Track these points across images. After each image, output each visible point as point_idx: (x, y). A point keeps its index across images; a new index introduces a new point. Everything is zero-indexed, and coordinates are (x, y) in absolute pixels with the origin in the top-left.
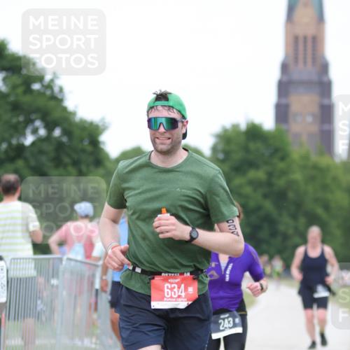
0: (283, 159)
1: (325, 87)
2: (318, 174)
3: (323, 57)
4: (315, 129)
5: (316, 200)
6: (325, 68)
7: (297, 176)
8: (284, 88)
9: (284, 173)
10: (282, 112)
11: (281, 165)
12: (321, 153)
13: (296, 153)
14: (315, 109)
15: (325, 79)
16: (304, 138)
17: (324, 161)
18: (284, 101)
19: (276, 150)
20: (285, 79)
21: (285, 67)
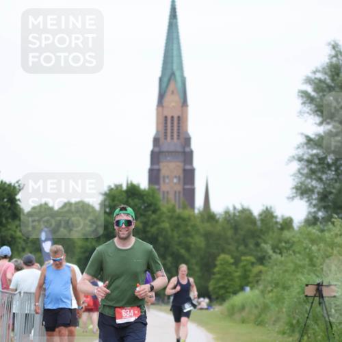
0: (154, 212)
1: (187, 156)
2: (181, 222)
3: (187, 133)
4: (179, 188)
5: (180, 243)
6: (187, 141)
7: (166, 225)
8: (155, 157)
9: (155, 223)
10: (154, 176)
11: (154, 216)
12: (184, 208)
13: (164, 207)
14: (180, 173)
15: (187, 150)
16: (171, 196)
17: (186, 213)
18: (156, 167)
19: (150, 205)
20: (157, 150)
21: (156, 141)
